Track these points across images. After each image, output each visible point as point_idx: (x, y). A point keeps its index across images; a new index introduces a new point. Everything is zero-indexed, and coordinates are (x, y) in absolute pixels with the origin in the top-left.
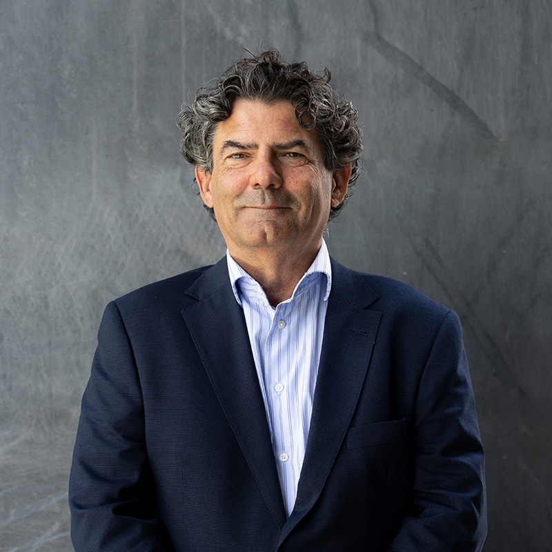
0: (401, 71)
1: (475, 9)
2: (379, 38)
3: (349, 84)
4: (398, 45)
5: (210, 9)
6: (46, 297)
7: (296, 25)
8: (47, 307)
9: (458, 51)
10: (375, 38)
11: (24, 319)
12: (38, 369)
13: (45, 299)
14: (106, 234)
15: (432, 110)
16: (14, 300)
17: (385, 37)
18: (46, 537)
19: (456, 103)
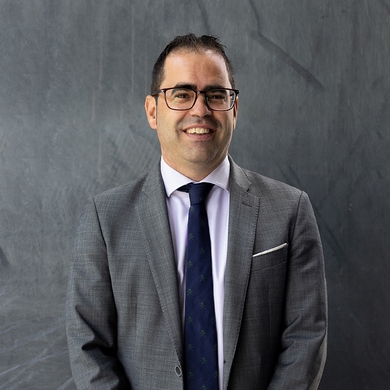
0: (274, 57)
1: (323, 17)
3: (240, 65)
4: (273, 40)
7: (206, 25)
8: (41, 207)
9: (312, 44)
12: (34, 248)
15: (294, 83)
18: (38, 359)
19: (310, 78)
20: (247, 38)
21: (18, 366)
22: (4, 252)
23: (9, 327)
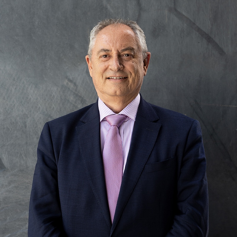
0: (185, 25)
3: (162, 30)
4: (184, 13)
6: (25, 122)
8: (26, 127)
9: (211, 16)
10: (174, 10)
11: (16, 132)
12: (21, 155)
14: (53, 95)
15: (199, 43)
16: (11, 123)
17: (179, 10)
18: (23, 230)
19: (209, 39)
20: (166, 12)
21: (9, 235)
23: (3, 208)
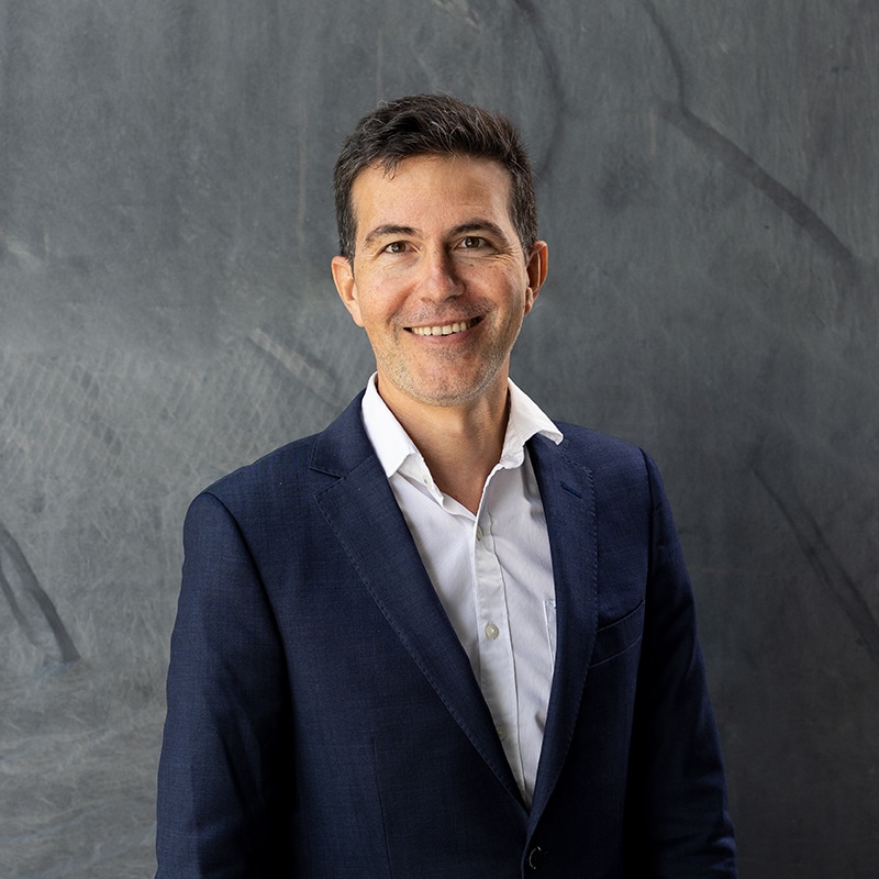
0: (719, 164)
1: (836, 70)
2: (686, 113)
3: (637, 185)
4: (715, 124)
5: (423, 63)
6: (157, 510)
7: (556, 89)
8: (158, 525)
9: (809, 135)
10: (680, 113)
11: (122, 543)
12: (142, 623)
13: (155, 513)
14: (253, 413)
15: (767, 227)
16: (106, 513)
17: (696, 112)
19: (803, 216)
20: (652, 119)
22: (70, 632)
23: (81, 811)
